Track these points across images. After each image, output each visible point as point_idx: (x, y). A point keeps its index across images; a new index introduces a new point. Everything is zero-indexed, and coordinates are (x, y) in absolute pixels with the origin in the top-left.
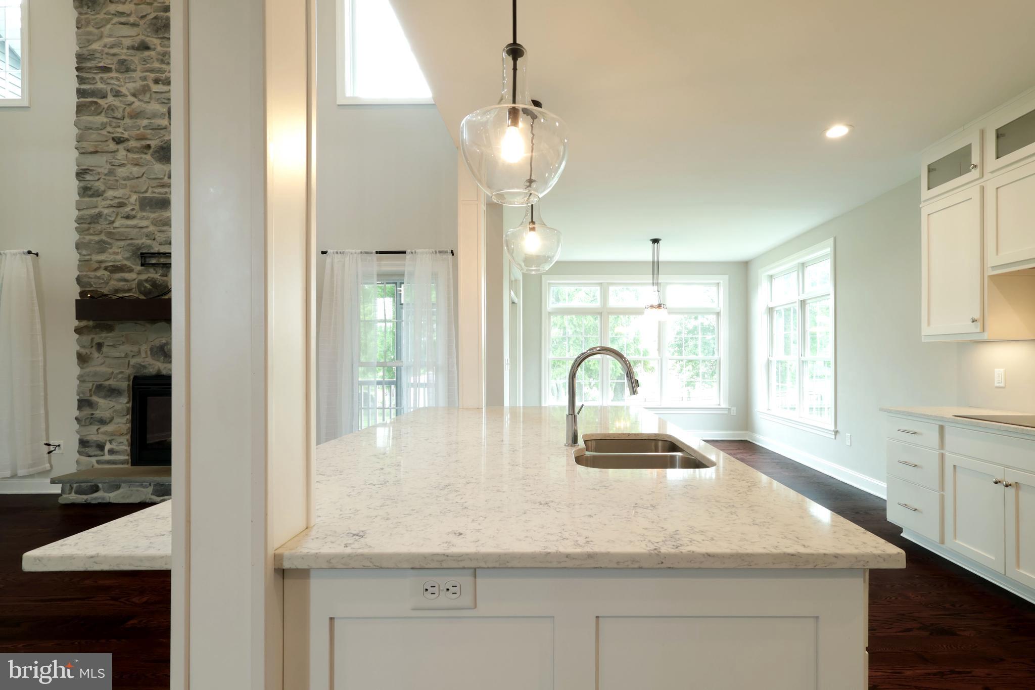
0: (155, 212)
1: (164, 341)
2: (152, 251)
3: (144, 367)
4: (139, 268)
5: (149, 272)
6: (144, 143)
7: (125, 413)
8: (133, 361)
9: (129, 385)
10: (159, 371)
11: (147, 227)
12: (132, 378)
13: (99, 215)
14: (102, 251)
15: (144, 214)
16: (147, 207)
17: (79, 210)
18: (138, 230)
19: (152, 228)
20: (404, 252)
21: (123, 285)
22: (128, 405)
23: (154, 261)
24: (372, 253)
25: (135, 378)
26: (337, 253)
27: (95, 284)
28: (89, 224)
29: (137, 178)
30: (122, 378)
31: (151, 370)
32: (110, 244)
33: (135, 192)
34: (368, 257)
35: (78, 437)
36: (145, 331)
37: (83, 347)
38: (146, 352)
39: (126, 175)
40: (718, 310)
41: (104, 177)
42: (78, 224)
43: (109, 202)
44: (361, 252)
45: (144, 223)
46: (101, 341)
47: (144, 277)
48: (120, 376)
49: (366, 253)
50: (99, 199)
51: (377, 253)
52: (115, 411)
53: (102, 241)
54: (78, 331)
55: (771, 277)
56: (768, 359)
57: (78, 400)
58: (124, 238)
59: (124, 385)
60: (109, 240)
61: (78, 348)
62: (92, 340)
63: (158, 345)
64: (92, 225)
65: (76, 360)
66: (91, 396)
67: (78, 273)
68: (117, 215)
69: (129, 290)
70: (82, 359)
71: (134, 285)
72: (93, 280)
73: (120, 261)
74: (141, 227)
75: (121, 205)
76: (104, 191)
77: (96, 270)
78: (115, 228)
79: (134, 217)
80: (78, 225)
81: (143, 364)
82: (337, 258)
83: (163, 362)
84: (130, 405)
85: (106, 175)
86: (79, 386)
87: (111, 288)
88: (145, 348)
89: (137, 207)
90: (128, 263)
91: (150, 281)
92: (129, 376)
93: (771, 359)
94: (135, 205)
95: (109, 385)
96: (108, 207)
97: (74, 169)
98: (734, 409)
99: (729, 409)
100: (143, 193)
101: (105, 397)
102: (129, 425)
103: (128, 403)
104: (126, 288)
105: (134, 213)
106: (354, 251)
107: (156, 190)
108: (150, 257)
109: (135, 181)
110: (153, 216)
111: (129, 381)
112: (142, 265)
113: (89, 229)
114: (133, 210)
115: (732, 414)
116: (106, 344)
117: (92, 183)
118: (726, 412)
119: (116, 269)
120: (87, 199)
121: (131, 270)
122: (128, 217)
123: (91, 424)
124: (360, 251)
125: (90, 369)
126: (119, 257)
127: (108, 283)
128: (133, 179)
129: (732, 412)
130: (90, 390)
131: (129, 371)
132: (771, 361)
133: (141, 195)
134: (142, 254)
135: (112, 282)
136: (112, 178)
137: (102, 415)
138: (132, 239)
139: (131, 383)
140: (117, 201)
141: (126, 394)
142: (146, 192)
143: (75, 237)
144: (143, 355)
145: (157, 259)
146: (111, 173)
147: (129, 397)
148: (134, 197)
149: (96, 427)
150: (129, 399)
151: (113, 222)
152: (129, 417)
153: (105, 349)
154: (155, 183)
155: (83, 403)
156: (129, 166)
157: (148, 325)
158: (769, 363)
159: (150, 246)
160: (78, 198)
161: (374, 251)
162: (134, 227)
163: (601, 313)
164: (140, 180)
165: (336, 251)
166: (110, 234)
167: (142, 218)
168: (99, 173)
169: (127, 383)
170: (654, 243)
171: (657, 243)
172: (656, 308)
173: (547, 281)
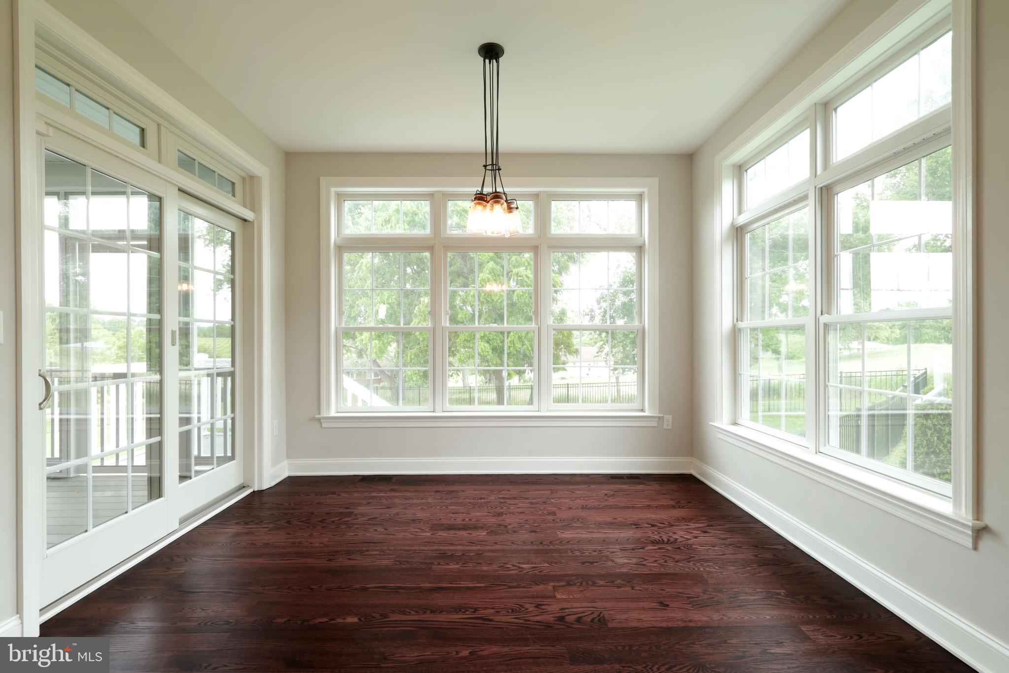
40: (640, 243)
55: (740, 170)
56: (734, 326)
93: (741, 325)
98: (669, 417)
99: (659, 418)
115: (665, 427)
118: (655, 424)
129: (665, 423)
132: (740, 330)
158: (735, 334)
163: (433, 247)
170: (487, 61)
171: (494, 61)
172: (488, 202)
173: (333, 190)
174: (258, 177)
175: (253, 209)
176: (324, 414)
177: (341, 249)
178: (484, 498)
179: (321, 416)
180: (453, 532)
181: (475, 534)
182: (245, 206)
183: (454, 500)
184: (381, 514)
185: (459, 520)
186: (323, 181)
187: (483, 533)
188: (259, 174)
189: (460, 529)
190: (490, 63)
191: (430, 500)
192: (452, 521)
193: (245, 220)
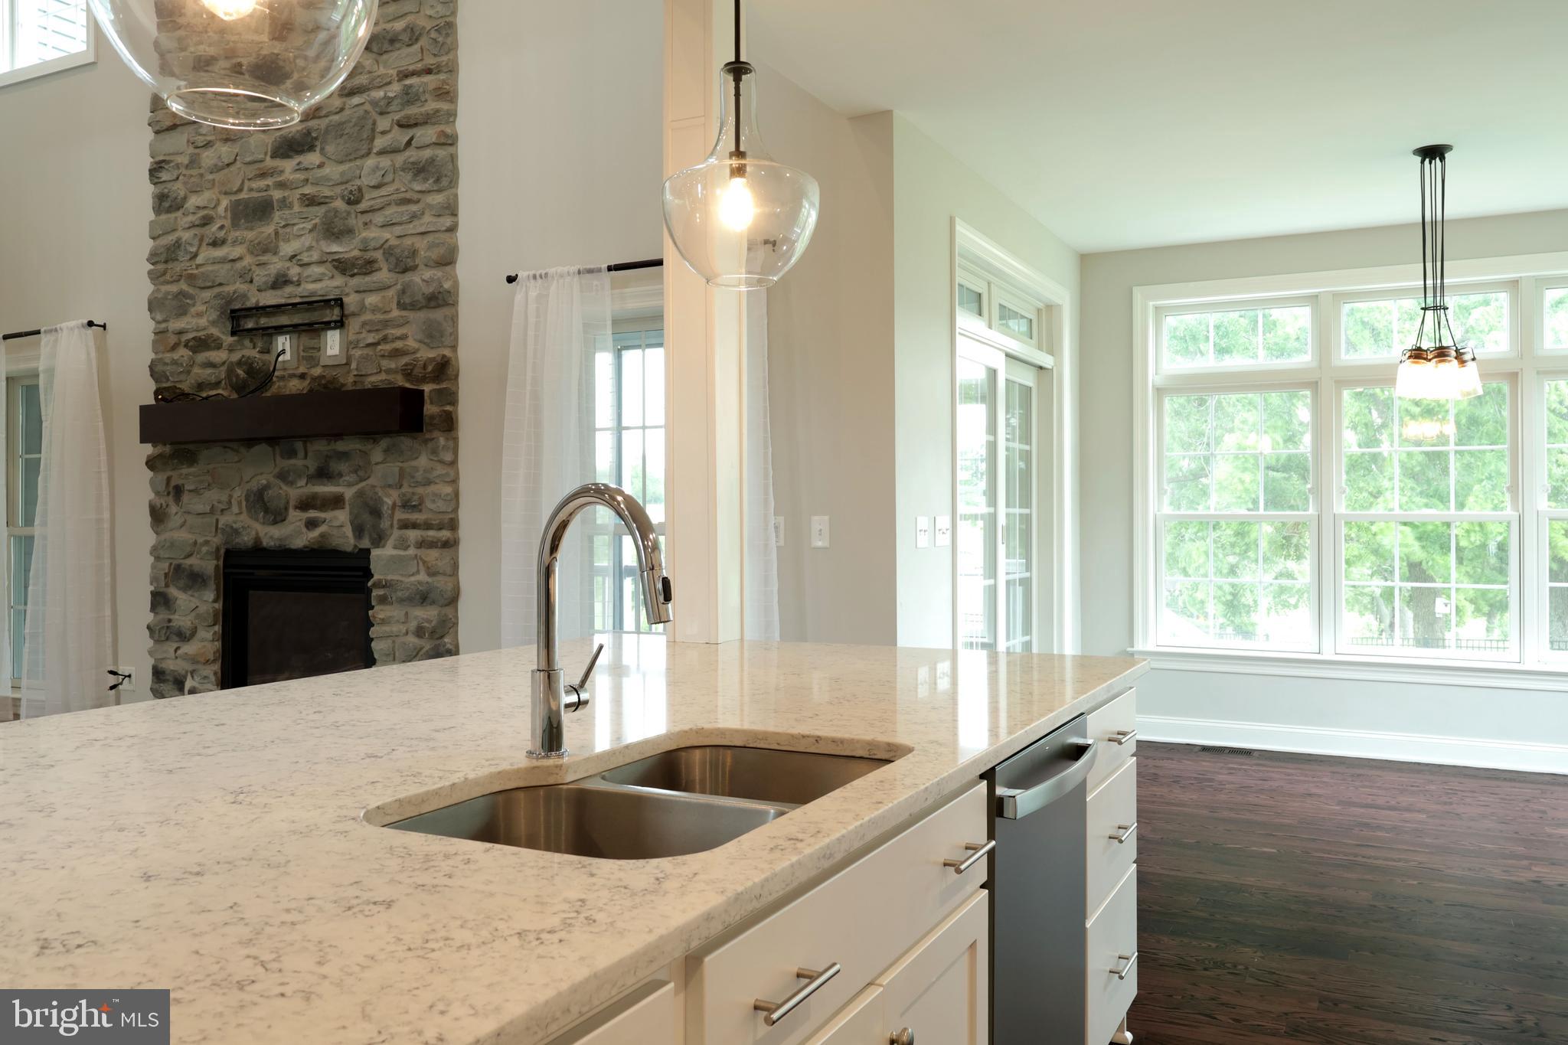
0: (252, 229)
1: (264, 482)
2: (249, 304)
3: (236, 532)
4: (229, 339)
5: (243, 347)
7: (210, 621)
8: (224, 520)
9: (217, 566)
10: (258, 540)
11: (240, 258)
12: (222, 551)
13: (178, 244)
14: (182, 312)
15: (238, 234)
16: (240, 220)
17: (153, 238)
18: (228, 266)
19: (248, 260)
20: (659, 263)
21: (210, 375)
22: (216, 605)
23: (250, 325)
24: (599, 270)
25: (228, 552)
26: (535, 277)
27: (172, 374)
28: (166, 262)
29: (228, 165)
30: (208, 553)
31: (246, 539)
32: (192, 297)
33: (226, 193)
34: (594, 281)
35: (151, 662)
36: (239, 461)
37: (157, 493)
38: (240, 503)
39: (212, 162)
41: (184, 172)
42: (153, 264)
43: (191, 218)
44: (579, 272)
45: (237, 251)
46: (180, 482)
47: (236, 357)
48: (205, 549)
49: (590, 271)
50: (179, 214)
51: (610, 269)
52: (198, 616)
53: (182, 294)
54: (151, 463)
57: (152, 593)
58: (210, 284)
59: (208, 566)
60: (191, 291)
61: (152, 496)
62: (169, 479)
63: (255, 489)
64: (170, 266)
65: (149, 519)
66: (167, 586)
67: (153, 356)
68: (201, 240)
69: (217, 384)
70: (158, 516)
71: (222, 373)
72: (169, 368)
73: (204, 329)
74: (233, 261)
75: (206, 221)
76: (185, 199)
77: (174, 348)
78: (198, 266)
79: (223, 242)
80: (152, 267)
81: (235, 526)
82: (534, 290)
83: (264, 523)
84: (219, 606)
85: (187, 167)
86: (153, 567)
87: (193, 382)
88: (238, 493)
89: (227, 223)
90: (215, 331)
91: (246, 363)
92: (218, 549)
94: (225, 217)
95: (191, 566)
96: (189, 228)
97: (147, 162)
100: (236, 193)
101: (185, 589)
102: (218, 645)
103: (215, 601)
104: (213, 379)
105: (222, 234)
106: (566, 269)
107: (255, 185)
108: (246, 317)
109: (226, 171)
110: (250, 235)
111: (217, 559)
112: (233, 333)
113: (164, 273)
114: (222, 227)
116: (187, 487)
117: (169, 185)
119: (201, 344)
120: (164, 217)
121: (219, 347)
122: (215, 244)
123: (167, 639)
124: (575, 268)
125: (167, 535)
126: (203, 322)
127: (189, 372)
128: (222, 169)
130: (166, 575)
131: (217, 540)
133: (234, 198)
134: (233, 311)
135: (196, 370)
136: (194, 172)
137: (182, 624)
138: (220, 284)
139: (221, 563)
140: (202, 213)
141: (212, 585)
142: (240, 190)
143: (147, 288)
144: (235, 509)
145: (254, 319)
146: (193, 162)
147: (217, 589)
148: (225, 202)
149: (175, 645)
150: (219, 595)
151: (195, 256)
152: (218, 628)
153: (186, 498)
154: (251, 171)
155: (160, 600)
156: (218, 144)
157: (243, 450)
159: (244, 296)
160: (152, 216)
161: (605, 266)
162: (223, 261)
163: (1316, 383)
164: (232, 168)
165: (531, 273)
166: (191, 278)
167: (235, 242)
168: (178, 166)
169: (215, 562)
170: (1427, 160)
171: (1438, 159)
172: (1430, 360)
173: (1151, 303)
174: (1059, 307)
175: (1051, 352)
176: (1140, 646)
177: (1160, 392)
178: (1418, 786)
179: (1134, 649)
180: (1374, 810)
181: (1407, 815)
182: (1040, 348)
183: (1367, 783)
184: (1256, 785)
185: (1381, 801)
186: (1138, 293)
187: (1422, 817)
188: (1060, 302)
189: (1383, 809)
190: (1430, 163)
191: (1325, 779)
192: (1369, 801)
193: (1041, 368)
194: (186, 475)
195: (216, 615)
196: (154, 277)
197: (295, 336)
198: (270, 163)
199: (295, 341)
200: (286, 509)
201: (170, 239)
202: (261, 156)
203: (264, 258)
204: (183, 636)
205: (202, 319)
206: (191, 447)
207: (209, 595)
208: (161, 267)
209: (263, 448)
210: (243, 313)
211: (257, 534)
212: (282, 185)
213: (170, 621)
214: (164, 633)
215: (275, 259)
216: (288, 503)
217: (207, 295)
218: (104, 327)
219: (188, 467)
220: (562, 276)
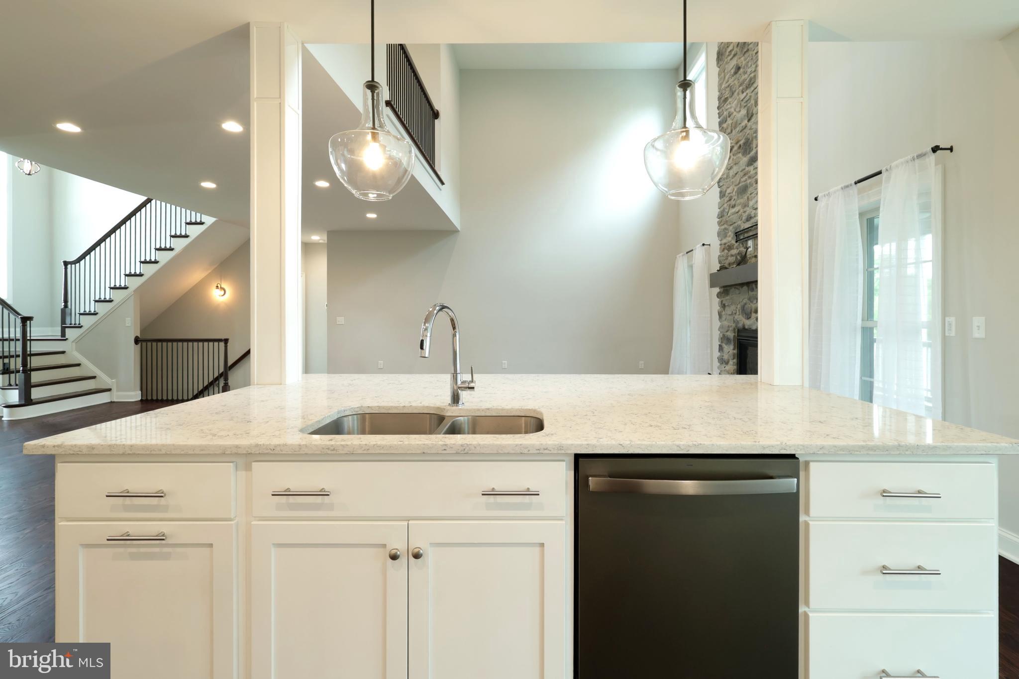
0: (742, 198)
1: (745, 302)
2: (742, 229)
3: (739, 322)
4: (736, 244)
5: (740, 247)
6: (738, 145)
7: (732, 357)
8: (736, 317)
9: (734, 336)
10: (744, 326)
11: (739, 211)
12: (736, 330)
13: (724, 209)
14: (725, 236)
15: (739, 201)
16: (739, 195)
17: (719, 209)
18: (736, 215)
19: (741, 211)
20: (880, 173)
21: (731, 260)
23: (742, 237)
24: (851, 185)
25: (738, 331)
26: (825, 195)
27: (723, 260)
28: (721, 217)
31: (741, 325)
32: (728, 230)
33: (736, 186)
34: (849, 191)
36: (739, 293)
37: (720, 307)
38: (739, 310)
39: (732, 174)
41: (725, 181)
42: (719, 219)
43: (727, 198)
45: (738, 208)
46: (725, 302)
47: (737, 251)
48: (731, 329)
49: (847, 187)
50: (724, 198)
51: (856, 183)
52: (729, 355)
53: (725, 229)
54: (718, 296)
57: (719, 345)
58: (731, 223)
59: (731, 335)
60: (728, 227)
61: (718, 308)
62: (722, 301)
63: (743, 305)
64: (723, 218)
65: (718, 317)
66: (722, 342)
67: (719, 254)
68: (729, 206)
70: (720, 315)
71: (734, 258)
72: (722, 258)
73: (731, 241)
74: (737, 212)
75: (731, 199)
76: (725, 192)
77: (724, 250)
78: (729, 217)
79: (735, 205)
81: (738, 319)
83: (745, 319)
84: (735, 351)
86: (719, 335)
87: (728, 262)
88: (739, 306)
89: (736, 197)
90: (733, 242)
91: (741, 253)
92: (734, 329)
94: (735, 195)
95: (728, 335)
96: (727, 202)
97: (718, 180)
101: (726, 344)
102: (735, 367)
103: (734, 349)
105: (735, 202)
106: (836, 188)
107: (743, 179)
108: (740, 235)
110: (742, 201)
111: (735, 333)
112: (737, 242)
113: (721, 222)
114: (735, 200)
116: (727, 304)
117: (722, 187)
119: (730, 248)
120: (721, 200)
121: (734, 248)
122: (733, 207)
123: (722, 363)
124: (841, 187)
125: (722, 323)
127: (727, 259)
128: (735, 176)
130: (722, 338)
131: (734, 325)
133: (738, 186)
134: (737, 233)
135: (729, 258)
136: (728, 180)
137: (725, 358)
138: (735, 223)
140: (730, 196)
141: (733, 343)
142: (739, 183)
143: (718, 228)
144: (738, 313)
145: (743, 235)
147: (734, 345)
148: (735, 189)
149: (725, 366)
150: (735, 347)
151: (728, 213)
152: (735, 360)
153: (727, 308)
154: (742, 174)
155: (721, 348)
156: (734, 167)
157: (740, 289)
159: (740, 226)
160: (719, 201)
161: (853, 182)
162: (735, 213)
164: (737, 175)
165: (824, 193)
166: (727, 222)
167: (738, 205)
168: (724, 179)
194: (727, 300)
195: (734, 355)
196: (719, 223)
197: (753, 240)
198: (747, 169)
199: (753, 242)
200: (751, 313)
201: (722, 209)
202: (744, 167)
203: (745, 209)
204: (727, 363)
205: (730, 239)
206: (728, 288)
207: (732, 347)
208: (721, 219)
209: (745, 288)
210: (740, 233)
211: (744, 323)
212: (750, 177)
213: (723, 356)
214: (722, 361)
215: (748, 209)
216: (751, 310)
217: (731, 228)
218: (710, 245)
219: (727, 296)
220: (835, 192)
